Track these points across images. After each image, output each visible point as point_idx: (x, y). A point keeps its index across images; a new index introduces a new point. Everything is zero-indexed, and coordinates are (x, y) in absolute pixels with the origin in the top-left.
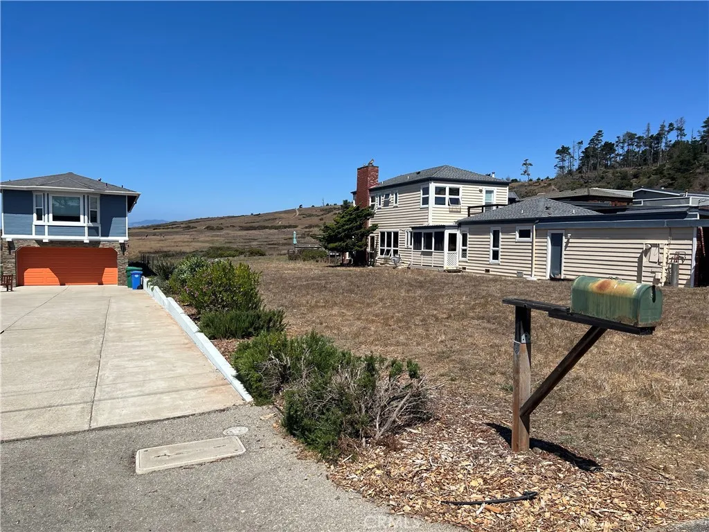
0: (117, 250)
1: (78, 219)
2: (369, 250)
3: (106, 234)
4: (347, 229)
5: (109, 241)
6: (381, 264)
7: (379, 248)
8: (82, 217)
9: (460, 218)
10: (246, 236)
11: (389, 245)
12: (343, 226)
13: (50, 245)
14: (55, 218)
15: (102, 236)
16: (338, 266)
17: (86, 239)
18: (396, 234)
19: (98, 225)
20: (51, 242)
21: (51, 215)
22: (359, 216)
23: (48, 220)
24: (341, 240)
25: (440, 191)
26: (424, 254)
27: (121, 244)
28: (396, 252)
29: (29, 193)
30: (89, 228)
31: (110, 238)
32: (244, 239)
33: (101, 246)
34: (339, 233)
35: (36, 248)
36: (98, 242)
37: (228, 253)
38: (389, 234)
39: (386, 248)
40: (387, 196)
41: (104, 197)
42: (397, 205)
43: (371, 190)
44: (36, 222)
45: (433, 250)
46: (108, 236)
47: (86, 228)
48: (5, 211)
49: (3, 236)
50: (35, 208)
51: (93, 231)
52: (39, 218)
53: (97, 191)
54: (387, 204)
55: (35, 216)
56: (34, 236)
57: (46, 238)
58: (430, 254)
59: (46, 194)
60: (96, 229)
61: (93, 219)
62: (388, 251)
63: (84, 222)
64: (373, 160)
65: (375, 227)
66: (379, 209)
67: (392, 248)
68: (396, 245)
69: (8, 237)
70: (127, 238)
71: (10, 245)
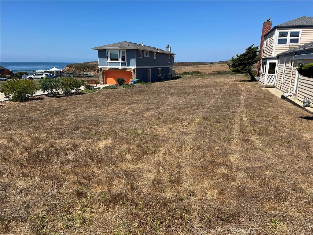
0: (132, 72)
1: (117, 60)
3: (128, 66)
8: (119, 59)
9: (281, 52)
13: (112, 70)
14: (111, 60)
17: (120, 67)
19: (126, 62)
23: (109, 61)
25: (282, 35)
26: (262, 75)
27: (133, 69)
30: (122, 63)
31: (130, 67)
33: (127, 70)
35: (107, 71)
36: (126, 69)
40: (267, 39)
41: (128, 51)
45: (264, 73)
46: (129, 66)
47: (121, 63)
48: (99, 57)
50: (107, 56)
51: (123, 64)
55: (107, 59)
56: (107, 67)
59: (109, 50)
60: (125, 63)
61: (124, 59)
63: (120, 61)
69: (100, 67)
70: (135, 67)
71: (101, 69)
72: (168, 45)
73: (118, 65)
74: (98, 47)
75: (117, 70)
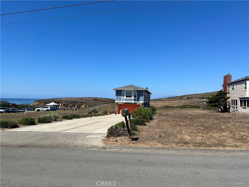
0: (141, 105)
1: (131, 97)
2: (228, 107)
3: (138, 101)
4: (216, 99)
5: (139, 103)
6: (232, 112)
7: (231, 106)
8: (132, 96)
10: (199, 101)
11: (234, 105)
12: (215, 98)
14: (126, 97)
15: (137, 101)
16: (217, 112)
17: (133, 102)
18: (236, 100)
19: (136, 98)
20: (126, 103)
21: (125, 96)
22: (221, 94)
23: (125, 97)
24: (215, 102)
26: (244, 108)
27: (142, 103)
28: (236, 107)
29: (121, 90)
30: (134, 99)
31: (139, 102)
32: (198, 102)
33: (137, 104)
34: (213, 100)
35: (122, 104)
36: (136, 103)
37: (187, 107)
38: (234, 100)
39: (233, 106)
40: (233, 86)
41: (138, 91)
42: (236, 89)
43: (228, 84)
44: (122, 98)
45: (246, 107)
46: (139, 101)
47: (133, 99)
48: (116, 95)
49: (116, 101)
50: (122, 94)
51: (135, 100)
52: (123, 97)
53: (136, 89)
54: (233, 89)
55: (122, 96)
56: (122, 101)
57: (124, 102)
58: (245, 108)
59: (125, 90)
60: (136, 99)
61: (135, 97)
62: (234, 107)
63: (133, 98)
64: (229, 73)
65: (229, 98)
66: (231, 91)
67: (235, 106)
68: (236, 105)
69: (116, 102)
70: (143, 102)
71: (117, 103)
72: (147, 88)
73: (132, 100)
74: (116, 88)
75: (129, 104)
